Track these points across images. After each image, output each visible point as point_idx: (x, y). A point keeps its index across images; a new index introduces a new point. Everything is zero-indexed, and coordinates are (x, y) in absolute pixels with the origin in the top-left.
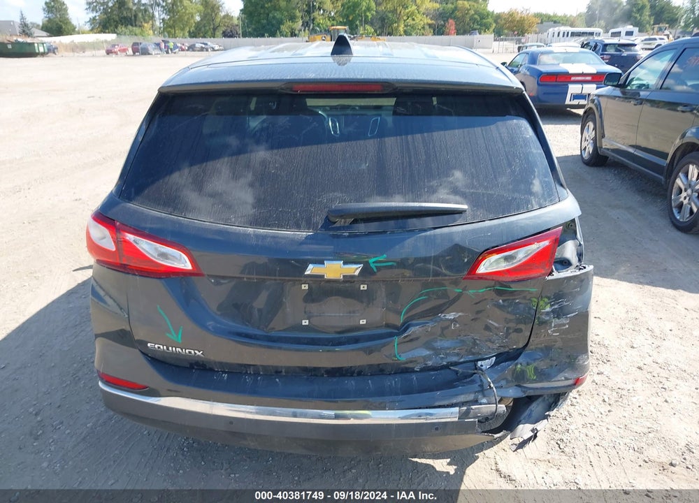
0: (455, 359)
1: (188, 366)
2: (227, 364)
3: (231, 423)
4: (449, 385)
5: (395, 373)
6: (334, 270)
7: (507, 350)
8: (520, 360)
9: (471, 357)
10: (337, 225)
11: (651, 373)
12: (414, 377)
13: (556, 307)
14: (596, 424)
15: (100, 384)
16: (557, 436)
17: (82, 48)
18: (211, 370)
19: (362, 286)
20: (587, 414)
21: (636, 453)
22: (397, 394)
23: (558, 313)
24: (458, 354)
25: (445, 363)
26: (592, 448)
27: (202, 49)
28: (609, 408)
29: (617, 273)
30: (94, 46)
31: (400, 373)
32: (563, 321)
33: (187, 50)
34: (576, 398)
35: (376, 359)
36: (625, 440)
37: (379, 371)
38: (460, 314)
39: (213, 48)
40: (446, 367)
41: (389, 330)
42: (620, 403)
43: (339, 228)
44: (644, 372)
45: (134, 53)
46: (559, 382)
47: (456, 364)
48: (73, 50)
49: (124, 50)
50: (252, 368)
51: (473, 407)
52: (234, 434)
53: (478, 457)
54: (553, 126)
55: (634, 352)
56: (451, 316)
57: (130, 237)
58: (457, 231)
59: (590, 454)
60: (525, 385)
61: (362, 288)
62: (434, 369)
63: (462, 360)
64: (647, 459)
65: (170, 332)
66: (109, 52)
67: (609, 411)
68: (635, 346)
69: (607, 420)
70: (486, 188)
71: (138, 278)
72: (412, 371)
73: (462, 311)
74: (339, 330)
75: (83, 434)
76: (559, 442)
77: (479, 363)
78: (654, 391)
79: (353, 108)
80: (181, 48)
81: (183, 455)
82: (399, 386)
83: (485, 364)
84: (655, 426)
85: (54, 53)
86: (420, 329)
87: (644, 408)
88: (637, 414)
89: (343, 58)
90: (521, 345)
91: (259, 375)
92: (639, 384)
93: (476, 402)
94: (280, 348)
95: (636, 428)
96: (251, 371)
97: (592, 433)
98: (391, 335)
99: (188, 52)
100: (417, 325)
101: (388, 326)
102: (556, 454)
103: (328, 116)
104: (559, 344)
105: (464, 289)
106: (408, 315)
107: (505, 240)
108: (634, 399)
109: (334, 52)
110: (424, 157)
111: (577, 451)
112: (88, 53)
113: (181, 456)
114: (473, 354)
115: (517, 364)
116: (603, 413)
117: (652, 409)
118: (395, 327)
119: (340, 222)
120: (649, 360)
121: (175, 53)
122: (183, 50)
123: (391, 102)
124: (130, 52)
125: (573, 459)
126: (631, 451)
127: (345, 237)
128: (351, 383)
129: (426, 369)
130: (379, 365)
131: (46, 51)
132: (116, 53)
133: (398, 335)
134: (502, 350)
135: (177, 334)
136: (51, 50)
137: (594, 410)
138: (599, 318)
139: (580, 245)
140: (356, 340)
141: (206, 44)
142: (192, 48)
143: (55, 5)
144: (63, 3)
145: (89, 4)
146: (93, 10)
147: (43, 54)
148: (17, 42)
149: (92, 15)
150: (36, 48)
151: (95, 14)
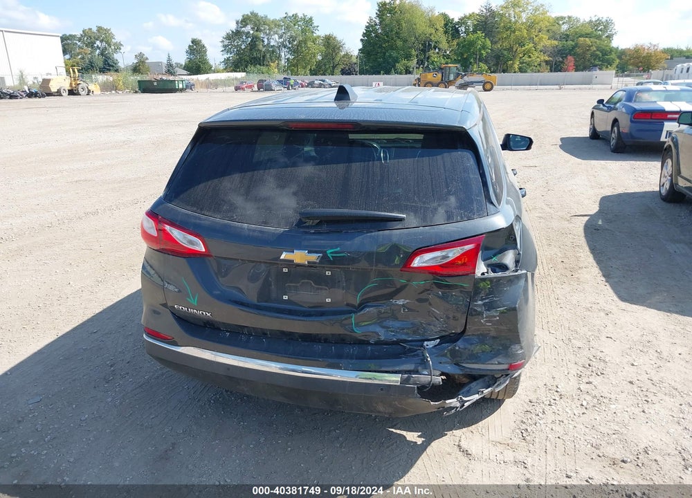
0: (404, 337)
1: (203, 325)
2: (229, 325)
3: (229, 369)
4: (397, 356)
5: (354, 344)
6: (300, 257)
7: (447, 334)
8: (459, 343)
9: (418, 337)
10: (307, 224)
11: (641, 387)
12: (369, 348)
13: (487, 301)
14: (566, 422)
15: (144, 336)
16: (524, 426)
17: (215, 84)
18: (219, 329)
19: (327, 272)
20: (560, 413)
21: (593, 448)
22: (352, 358)
23: (490, 306)
24: (407, 334)
25: (395, 339)
26: (552, 439)
27: (320, 86)
28: (585, 411)
29: (648, 301)
30: (225, 83)
31: (359, 344)
32: (493, 313)
33: (307, 87)
34: (555, 400)
35: (337, 330)
36: (587, 437)
37: (341, 340)
38: (407, 301)
39: (330, 84)
40: (397, 343)
41: (349, 308)
42: (597, 409)
43: (308, 227)
44: (635, 386)
45: (259, 89)
46: (494, 366)
47: (405, 341)
48: (207, 87)
49: (251, 87)
50: (246, 329)
51: (414, 376)
52: (231, 378)
53: (446, 434)
54: (645, 162)
55: (633, 369)
56: (401, 302)
57: (168, 228)
58: (395, 234)
59: (548, 444)
60: (464, 365)
61: (327, 274)
62: (386, 343)
63: (410, 339)
64: (601, 455)
65: (190, 298)
66: (237, 89)
67: (583, 414)
68: (635, 364)
69: (577, 420)
70: (424, 203)
71: (171, 257)
72: (368, 343)
73: (409, 299)
74: (311, 306)
75: (141, 383)
76: (523, 431)
77: (426, 343)
78: (636, 401)
79: (407, 141)
80: (301, 84)
81: (209, 405)
82: (356, 353)
83: (430, 344)
84: (624, 430)
85: (191, 89)
86: (375, 310)
87: (619, 415)
88: (609, 418)
89: (342, 103)
90: (459, 331)
91: (252, 335)
92: (624, 395)
93: (417, 372)
94: (264, 315)
95: (602, 429)
96: (246, 331)
97: (557, 428)
98: (350, 312)
99: (308, 89)
100: (372, 306)
101: (348, 305)
102: (516, 441)
103: (381, 147)
104: (493, 333)
105: (409, 281)
106: (364, 297)
107: (433, 243)
108: (613, 406)
109: (337, 99)
110: (379, 178)
111: (537, 440)
112: (220, 89)
113: (207, 406)
114: (419, 334)
115: (455, 346)
116: (576, 414)
117: (627, 417)
118: (353, 306)
119: (310, 223)
120: (644, 377)
121: (295, 89)
122: (302, 87)
123: (420, 137)
124: (256, 88)
125: (531, 445)
126: (589, 446)
127: (311, 233)
128: (318, 347)
129: (379, 343)
130: (340, 335)
131: (185, 87)
132: (243, 89)
133: (354, 312)
134: (444, 334)
135: (194, 298)
136: (190, 87)
137: (569, 412)
138: (611, 338)
139: (519, 254)
140: (322, 314)
141: (323, 81)
142: (311, 85)
143: (196, 48)
144: (204, 46)
145: (225, 46)
146: (227, 52)
147: (182, 90)
148: (162, 80)
149: (226, 56)
150: (177, 85)
151: (229, 55)
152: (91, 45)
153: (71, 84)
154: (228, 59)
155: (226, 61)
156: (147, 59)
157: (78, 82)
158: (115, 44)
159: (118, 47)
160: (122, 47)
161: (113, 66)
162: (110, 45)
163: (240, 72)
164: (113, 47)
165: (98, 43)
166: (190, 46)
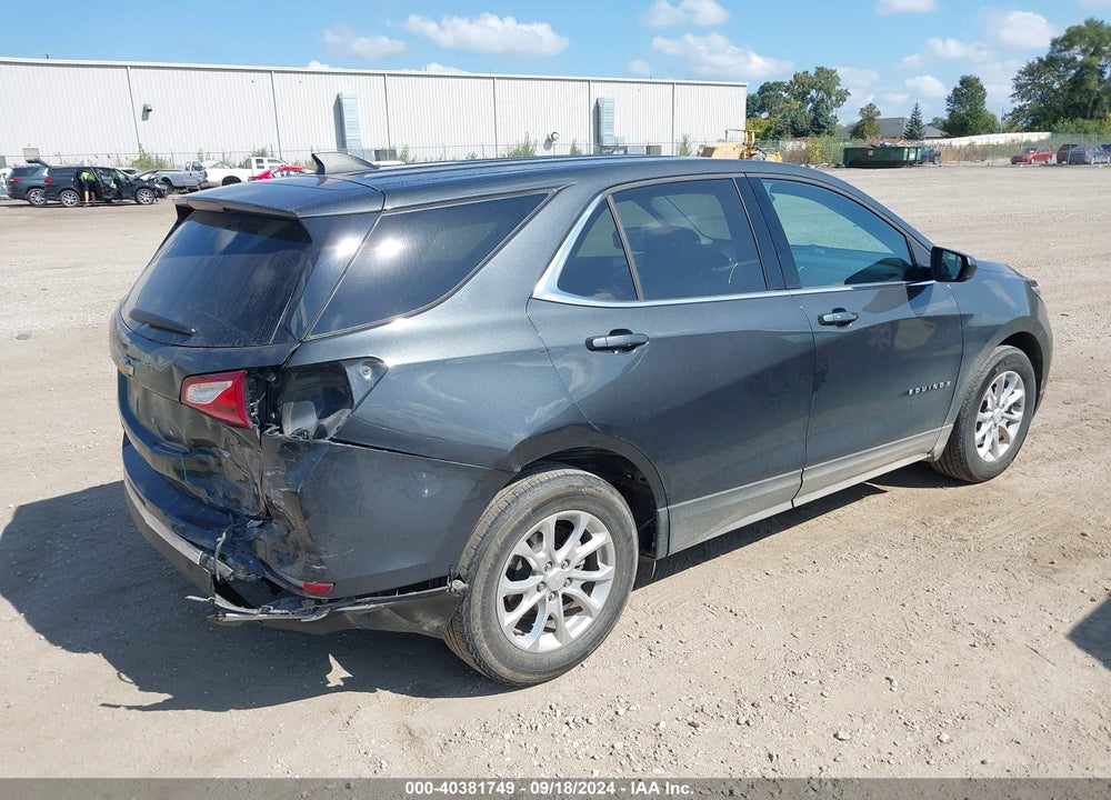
8: (264, 530)
13: (273, 473)
17: (983, 153)
23: (275, 483)
25: (222, 506)
30: (1001, 151)
32: (278, 494)
45: (1059, 161)
48: (965, 158)
49: (1045, 157)
66: (1016, 161)
77: (251, 521)
82: (187, 510)
85: (933, 161)
106: (193, 437)
112: (988, 162)
124: (1053, 159)
131: (919, 158)
132: (1027, 161)
143: (968, 92)
144: (981, 88)
145: (1019, 87)
146: (1023, 97)
147: (911, 164)
148: (883, 147)
149: (1019, 104)
150: (905, 154)
151: (1024, 102)
152: (802, 96)
153: (742, 154)
154: (1021, 109)
155: (1018, 113)
156: (879, 113)
157: (753, 152)
158: (839, 93)
159: (842, 97)
160: (848, 98)
161: (824, 127)
162: (829, 95)
163: (1039, 131)
164: (834, 98)
165: (813, 93)
166: (955, 90)
